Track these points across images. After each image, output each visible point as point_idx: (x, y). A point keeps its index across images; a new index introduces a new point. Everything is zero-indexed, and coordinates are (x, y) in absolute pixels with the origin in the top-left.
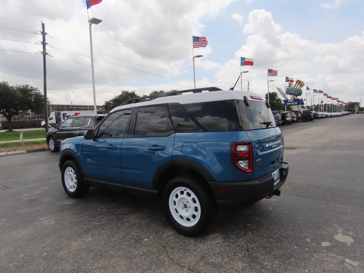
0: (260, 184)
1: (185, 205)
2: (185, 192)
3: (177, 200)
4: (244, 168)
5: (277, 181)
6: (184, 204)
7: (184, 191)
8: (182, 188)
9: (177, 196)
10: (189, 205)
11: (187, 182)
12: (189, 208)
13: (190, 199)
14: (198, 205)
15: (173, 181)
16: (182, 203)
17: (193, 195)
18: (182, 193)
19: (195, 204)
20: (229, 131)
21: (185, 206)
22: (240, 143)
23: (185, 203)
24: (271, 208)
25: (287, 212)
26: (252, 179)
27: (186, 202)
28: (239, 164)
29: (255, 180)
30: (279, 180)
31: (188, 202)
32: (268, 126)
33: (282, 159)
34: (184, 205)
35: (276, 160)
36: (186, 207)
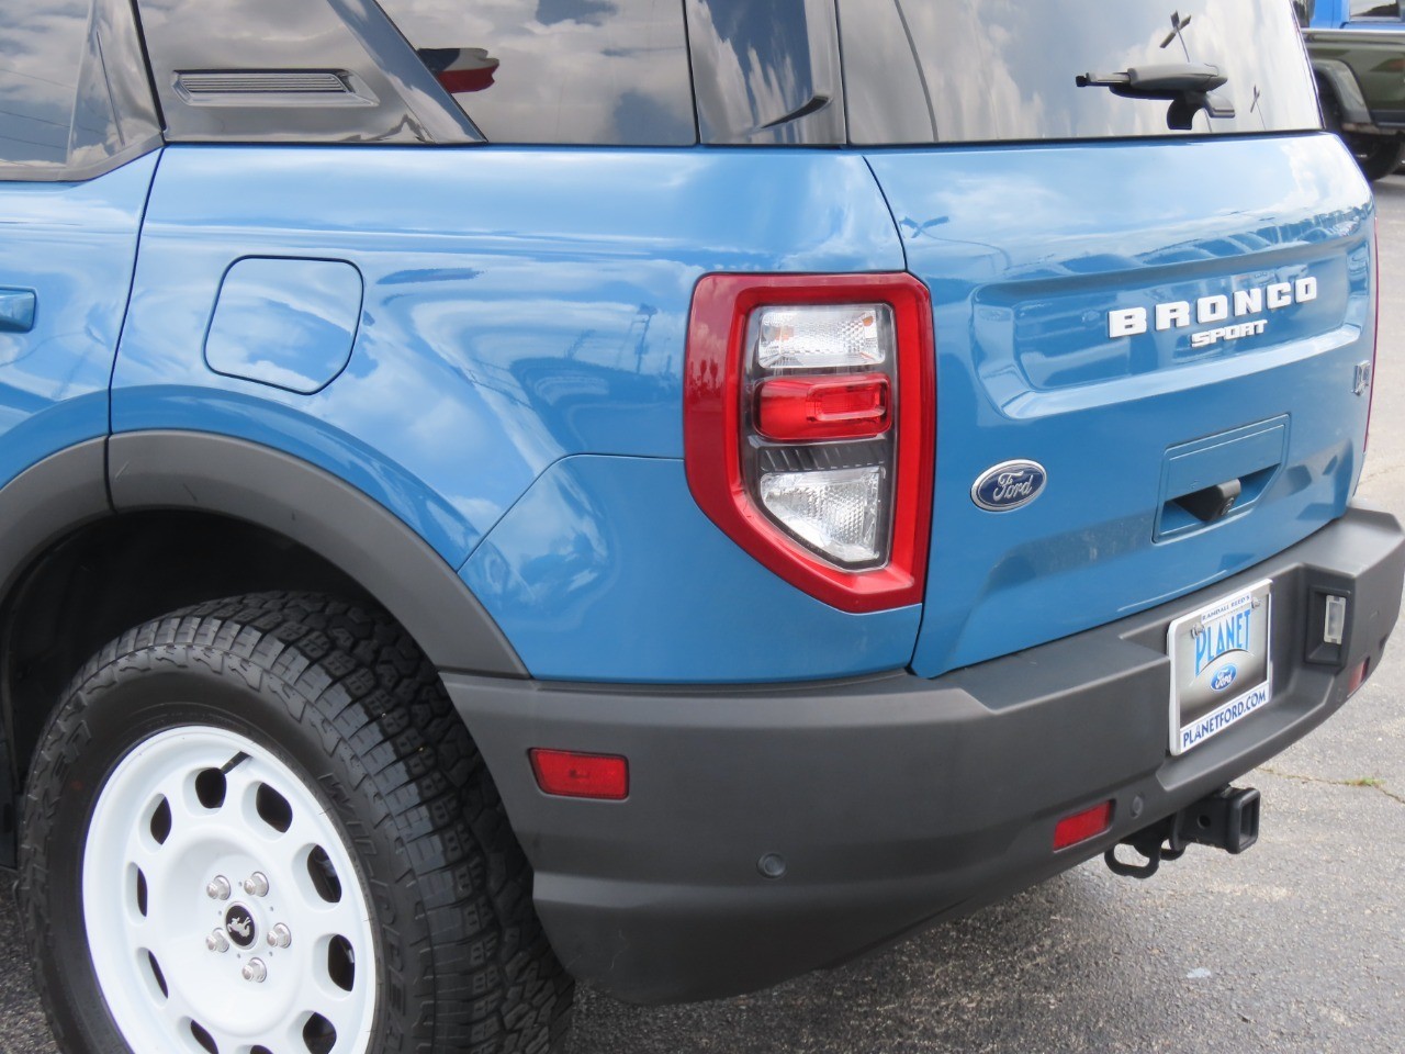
0: (993, 719)
1: (237, 913)
2: (239, 784)
3: (156, 860)
4: (824, 555)
5: (1230, 704)
6: (225, 906)
7: (229, 767)
8: (210, 744)
9: (161, 824)
10: (274, 918)
11: (253, 675)
12: (277, 950)
13: (280, 854)
14: (352, 917)
15: (123, 662)
16: (212, 895)
17: (313, 823)
18: (211, 788)
19: (330, 908)
20: (698, 145)
21: (241, 928)
22: (797, 282)
23: (239, 898)
24: (1201, 973)
25: (1342, 1019)
26: (909, 669)
27: (249, 891)
28: (769, 505)
29: (947, 676)
30: (1264, 688)
31: (265, 891)
32: (1179, 117)
33: (1344, 472)
34: (229, 920)
35: (1230, 486)
36: (243, 941)
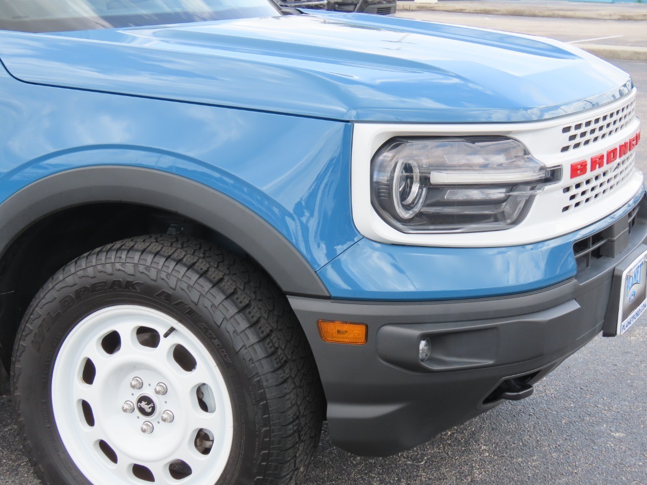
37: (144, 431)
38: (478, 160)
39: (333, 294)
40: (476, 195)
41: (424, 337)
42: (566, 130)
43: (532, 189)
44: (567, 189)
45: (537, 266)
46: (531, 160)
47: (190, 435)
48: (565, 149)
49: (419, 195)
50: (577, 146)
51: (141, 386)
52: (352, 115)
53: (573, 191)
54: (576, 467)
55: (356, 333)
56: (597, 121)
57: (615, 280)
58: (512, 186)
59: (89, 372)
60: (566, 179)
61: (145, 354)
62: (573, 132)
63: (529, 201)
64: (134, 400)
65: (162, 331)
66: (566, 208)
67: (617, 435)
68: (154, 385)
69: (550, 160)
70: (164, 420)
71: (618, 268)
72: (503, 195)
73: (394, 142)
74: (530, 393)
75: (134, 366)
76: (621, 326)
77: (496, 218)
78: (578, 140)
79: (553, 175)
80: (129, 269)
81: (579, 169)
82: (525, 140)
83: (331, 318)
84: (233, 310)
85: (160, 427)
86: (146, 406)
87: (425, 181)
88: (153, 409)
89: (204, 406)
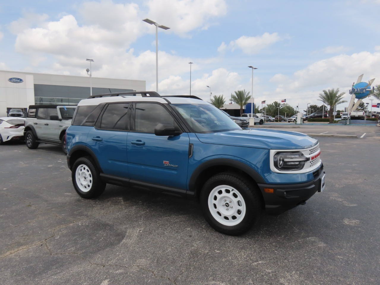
37: (227, 210)
38: (293, 156)
39: (267, 183)
40: (293, 163)
41: (285, 192)
42: (310, 150)
43: (304, 162)
44: (310, 162)
45: (305, 177)
46: (304, 156)
47: (236, 211)
48: (310, 154)
49: (282, 163)
50: (312, 153)
51: (226, 201)
52: (269, 148)
53: (312, 162)
54: (311, 219)
55: (271, 191)
56: (312, 150)
57: (320, 180)
58: (300, 162)
59: (215, 198)
60: (311, 160)
61: (227, 195)
62: (311, 151)
63: (304, 165)
64: (225, 204)
65: (231, 190)
66: (310, 166)
67: (318, 213)
68: (229, 201)
69: (308, 156)
70: (231, 208)
71: (321, 178)
72: (298, 163)
73: (278, 153)
74: (305, 203)
75: (225, 197)
76: (322, 189)
77: (297, 168)
78: (312, 152)
79: (308, 159)
80: (225, 178)
81: (313, 158)
82: (303, 152)
83: (266, 188)
84: (246, 186)
85: (230, 209)
86: (227, 205)
87: (283, 160)
88: (229, 205)
89: (239, 205)
